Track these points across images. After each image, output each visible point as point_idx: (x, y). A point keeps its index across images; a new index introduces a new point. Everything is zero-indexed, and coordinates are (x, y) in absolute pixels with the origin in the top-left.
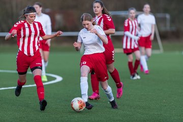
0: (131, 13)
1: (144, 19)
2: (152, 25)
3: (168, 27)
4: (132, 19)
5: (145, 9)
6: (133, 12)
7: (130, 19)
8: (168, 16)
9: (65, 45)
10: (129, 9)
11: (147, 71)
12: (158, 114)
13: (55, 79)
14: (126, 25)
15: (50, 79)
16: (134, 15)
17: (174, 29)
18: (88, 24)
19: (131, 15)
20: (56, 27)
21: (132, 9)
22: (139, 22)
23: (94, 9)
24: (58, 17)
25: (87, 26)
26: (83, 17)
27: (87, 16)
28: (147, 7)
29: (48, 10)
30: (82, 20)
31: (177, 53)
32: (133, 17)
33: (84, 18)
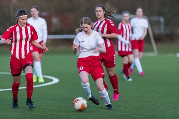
0: (125, 17)
1: (136, 23)
2: (144, 28)
3: (162, 30)
4: (126, 22)
5: (137, 13)
6: (126, 15)
7: (124, 22)
8: (162, 19)
9: (62, 48)
10: (123, 13)
11: (141, 73)
12: (152, 115)
13: (51, 80)
14: (120, 28)
15: (46, 80)
16: (128, 18)
17: (168, 32)
18: (87, 27)
19: (125, 18)
20: (53, 29)
21: (126, 13)
22: (132, 25)
23: (96, 13)
24: (55, 20)
25: (86, 29)
26: (82, 20)
27: (86, 20)
28: (140, 11)
29: (44, 14)
30: (82, 24)
31: (171, 55)
32: (126, 20)
33: (83, 22)
